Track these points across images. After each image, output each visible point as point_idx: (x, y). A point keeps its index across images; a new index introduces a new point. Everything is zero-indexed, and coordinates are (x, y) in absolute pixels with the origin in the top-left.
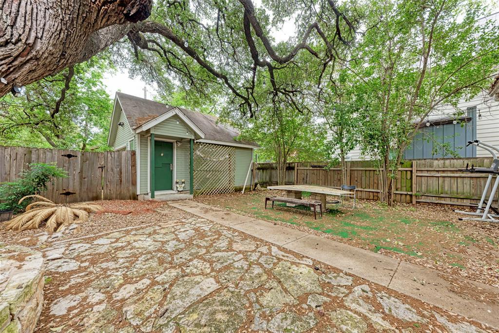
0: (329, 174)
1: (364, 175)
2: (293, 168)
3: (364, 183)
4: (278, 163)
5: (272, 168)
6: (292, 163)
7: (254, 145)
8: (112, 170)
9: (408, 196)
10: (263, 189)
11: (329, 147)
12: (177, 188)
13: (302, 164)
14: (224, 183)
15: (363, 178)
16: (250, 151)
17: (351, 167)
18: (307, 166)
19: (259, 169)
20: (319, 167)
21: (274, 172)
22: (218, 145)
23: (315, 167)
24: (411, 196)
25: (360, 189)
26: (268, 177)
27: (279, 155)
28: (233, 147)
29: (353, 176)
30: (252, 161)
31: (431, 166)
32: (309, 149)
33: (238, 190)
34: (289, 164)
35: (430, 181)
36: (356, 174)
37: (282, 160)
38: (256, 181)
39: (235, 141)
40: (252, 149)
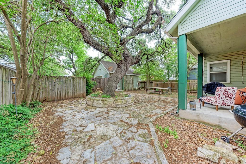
0: (165, 84)
1: (176, 84)
2: (153, 82)
3: (176, 87)
4: (147, 80)
5: (145, 82)
6: (152, 81)
7: (139, 75)
8: (102, 83)
9: (188, 91)
10: (142, 89)
11: (165, 76)
12: (118, 88)
13: (156, 81)
14: (130, 87)
15: (176, 86)
16: (137, 77)
17: (172, 82)
18: (157, 82)
19: (140, 83)
20: (162, 82)
21: (146, 84)
22: (129, 75)
23: (160, 82)
24: (189, 90)
25: (174, 89)
26: (143, 86)
27: (148, 78)
28: (133, 76)
29: (172, 85)
30: (138, 80)
31: (195, 82)
32: (158, 76)
33: (135, 90)
34: (151, 81)
35: (194, 86)
36: (173, 85)
37: (149, 79)
38: (140, 87)
39: (133, 74)
40: (138, 76)
